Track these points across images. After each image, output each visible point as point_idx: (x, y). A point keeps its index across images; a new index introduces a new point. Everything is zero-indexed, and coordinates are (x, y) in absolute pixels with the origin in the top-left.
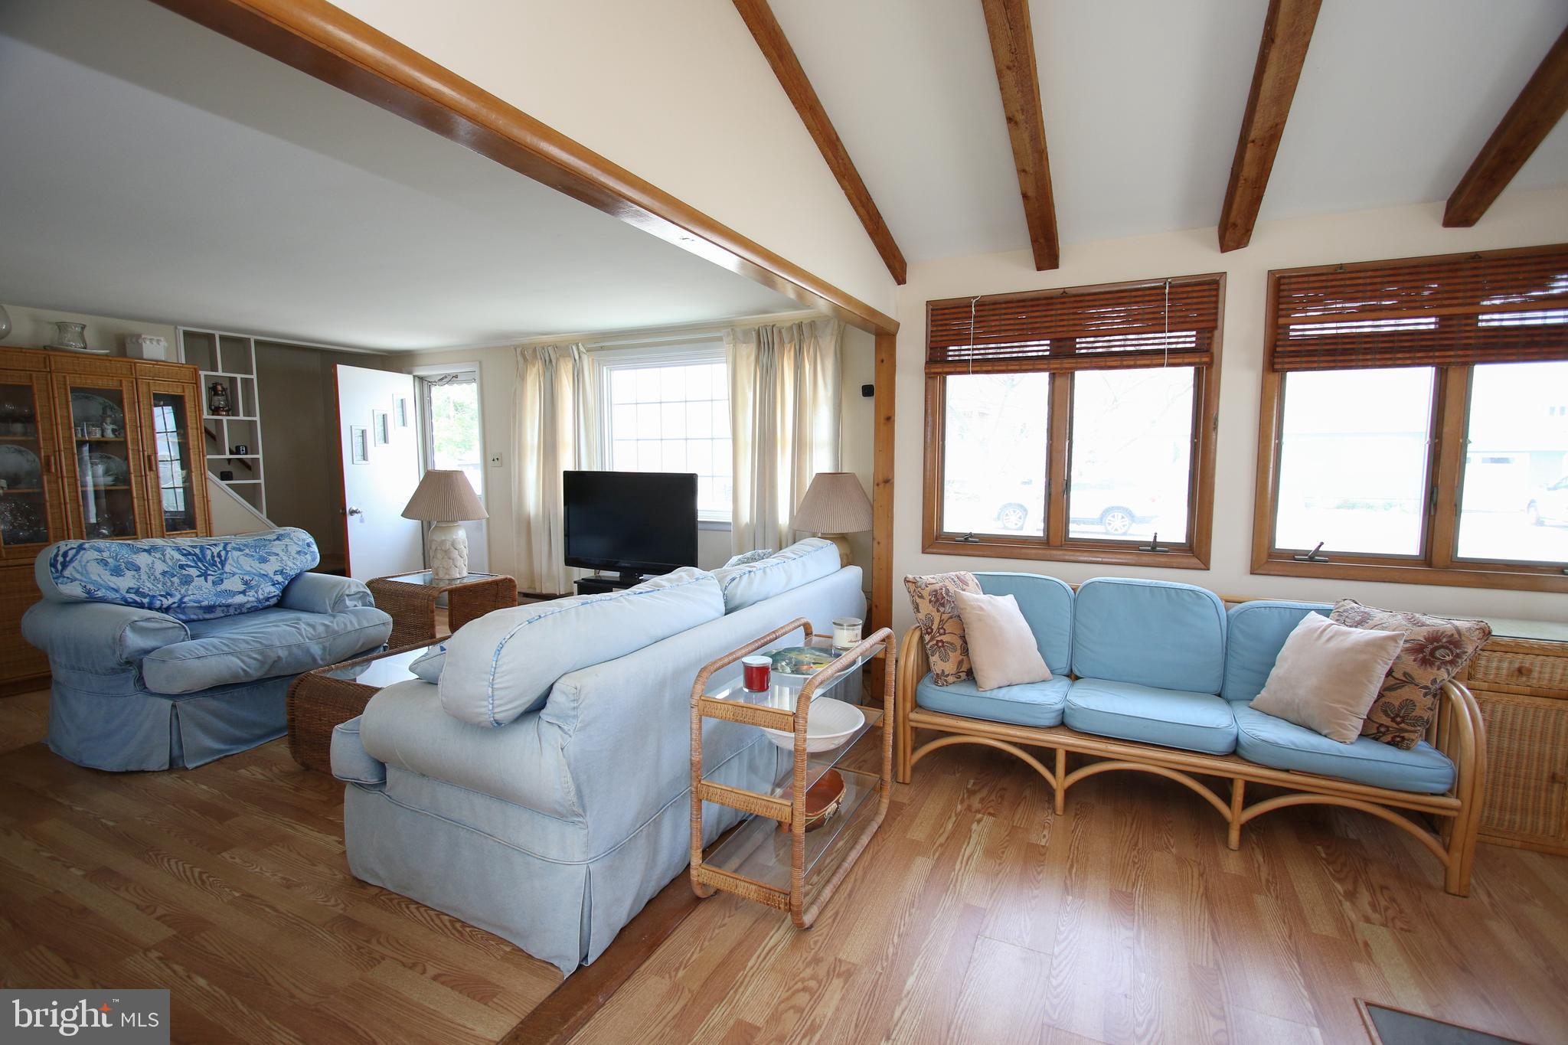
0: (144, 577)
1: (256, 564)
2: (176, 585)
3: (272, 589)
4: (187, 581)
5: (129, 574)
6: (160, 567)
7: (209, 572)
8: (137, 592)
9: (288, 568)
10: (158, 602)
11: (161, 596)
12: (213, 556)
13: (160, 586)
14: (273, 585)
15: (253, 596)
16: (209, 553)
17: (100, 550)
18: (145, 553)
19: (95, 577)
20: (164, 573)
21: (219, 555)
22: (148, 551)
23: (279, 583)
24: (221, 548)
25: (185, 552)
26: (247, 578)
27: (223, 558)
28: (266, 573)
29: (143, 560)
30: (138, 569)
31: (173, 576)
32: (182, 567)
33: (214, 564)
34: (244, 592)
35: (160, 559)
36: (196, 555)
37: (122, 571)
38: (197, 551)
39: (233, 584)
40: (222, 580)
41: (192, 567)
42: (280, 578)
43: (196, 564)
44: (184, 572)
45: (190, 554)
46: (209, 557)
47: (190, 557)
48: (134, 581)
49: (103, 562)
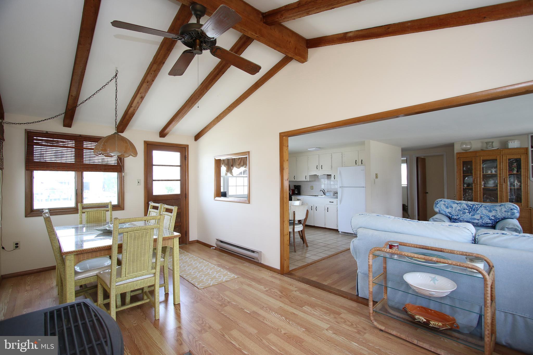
0: (453, 210)
1: (487, 212)
2: (461, 214)
3: (489, 221)
4: (464, 213)
5: (450, 208)
6: (459, 208)
7: (471, 212)
8: (450, 213)
9: (498, 216)
10: (453, 217)
11: (455, 215)
12: (475, 208)
13: (456, 213)
14: (490, 219)
15: (481, 221)
16: (474, 207)
17: (445, 202)
18: (456, 204)
19: (442, 208)
20: (459, 210)
21: (477, 208)
22: (457, 204)
23: (492, 219)
24: (480, 206)
25: (468, 205)
26: (482, 216)
27: (478, 209)
28: (489, 216)
29: (455, 206)
30: (452, 208)
31: (461, 211)
32: (464, 209)
33: (474, 210)
34: (478, 220)
35: (459, 206)
36: (471, 207)
37: (448, 207)
38: (472, 206)
39: (477, 217)
40: (474, 215)
41: (467, 210)
42: (493, 218)
43: (469, 209)
44: (464, 211)
45: (469, 206)
46: (474, 208)
47: (469, 207)
48: (451, 211)
49: (445, 205)
